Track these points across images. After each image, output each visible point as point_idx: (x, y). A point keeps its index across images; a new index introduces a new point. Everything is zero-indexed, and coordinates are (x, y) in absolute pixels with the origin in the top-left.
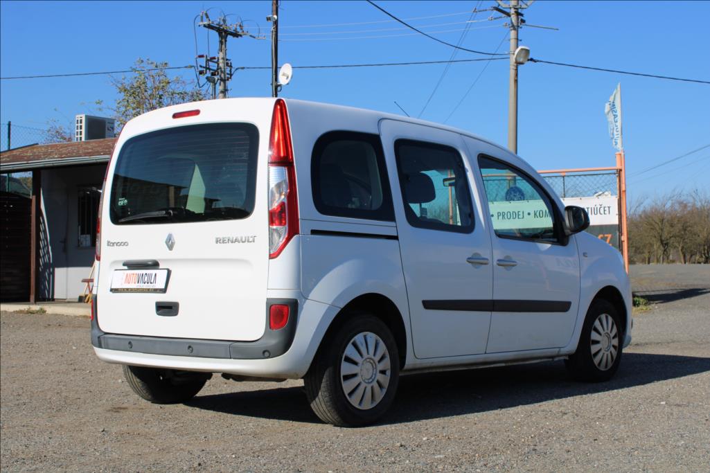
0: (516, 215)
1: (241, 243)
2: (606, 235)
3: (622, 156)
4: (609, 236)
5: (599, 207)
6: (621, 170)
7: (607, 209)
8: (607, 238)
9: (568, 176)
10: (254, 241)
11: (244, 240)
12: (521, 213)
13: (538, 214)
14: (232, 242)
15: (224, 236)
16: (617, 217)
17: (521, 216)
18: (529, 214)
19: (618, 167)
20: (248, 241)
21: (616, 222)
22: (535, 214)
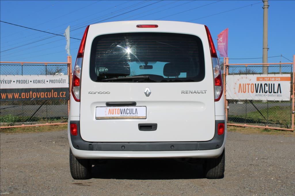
0: (25, 82)
1: (197, 94)
2: (63, 92)
3: (71, 58)
4: (65, 93)
5: (61, 80)
6: (70, 64)
7: (64, 81)
8: (64, 93)
9: (48, 65)
10: (205, 93)
11: (199, 92)
12: (27, 81)
13: (35, 82)
14: (192, 93)
15: (187, 90)
16: (68, 84)
17: (27, 82)
18: (31, 81)
19: (69, 62)
20: (202, 93)
21: (68, 86)
22: (34, 82)
